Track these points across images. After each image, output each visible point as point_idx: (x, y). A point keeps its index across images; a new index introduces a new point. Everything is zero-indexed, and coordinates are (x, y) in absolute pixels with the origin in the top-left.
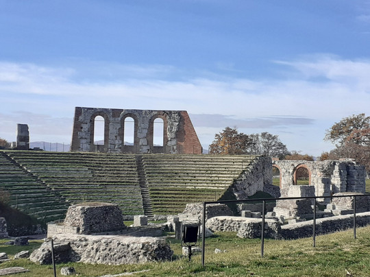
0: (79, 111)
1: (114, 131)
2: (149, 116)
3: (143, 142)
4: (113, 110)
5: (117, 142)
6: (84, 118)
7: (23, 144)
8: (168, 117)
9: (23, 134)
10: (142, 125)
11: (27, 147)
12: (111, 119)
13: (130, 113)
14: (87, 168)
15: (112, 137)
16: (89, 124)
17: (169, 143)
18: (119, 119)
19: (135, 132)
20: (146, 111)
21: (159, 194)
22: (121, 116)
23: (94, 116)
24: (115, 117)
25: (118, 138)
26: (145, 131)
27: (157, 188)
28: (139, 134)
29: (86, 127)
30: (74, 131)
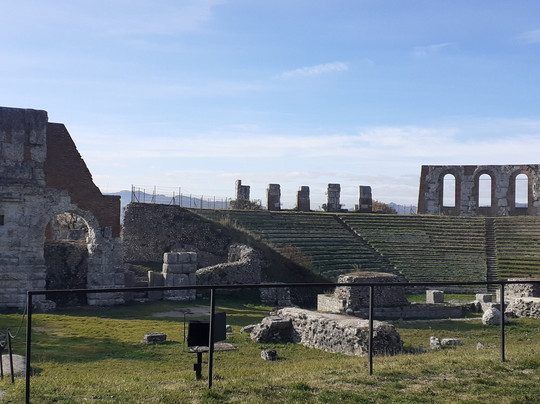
0: (425, 169)
1: (466, 190)
2: (509, 173)
3: (502, 202)
4: (465, 167)
5: (470, 203)
6: (431, 177)
7: (366, 206)
8: (533, 172)
9: (366, 196)
10: (501, 183)
11: (369, 210)
12: (463, 177)
13: (486, 170)
14: (424, 233)
15: (464, 197)
16: (437, 184)
17: (535, 204)
18: (473, 177)
19: (493, 191)
20: (505, 167)
21: (509, 264)
22: (475, 173)
23: (443, 174)
24: (467, 175)
25: (472, 198)
26: (505, 190)
27: (507, 257)
28: (497, 193)
29: (433, 187)
30: (420, 191)
